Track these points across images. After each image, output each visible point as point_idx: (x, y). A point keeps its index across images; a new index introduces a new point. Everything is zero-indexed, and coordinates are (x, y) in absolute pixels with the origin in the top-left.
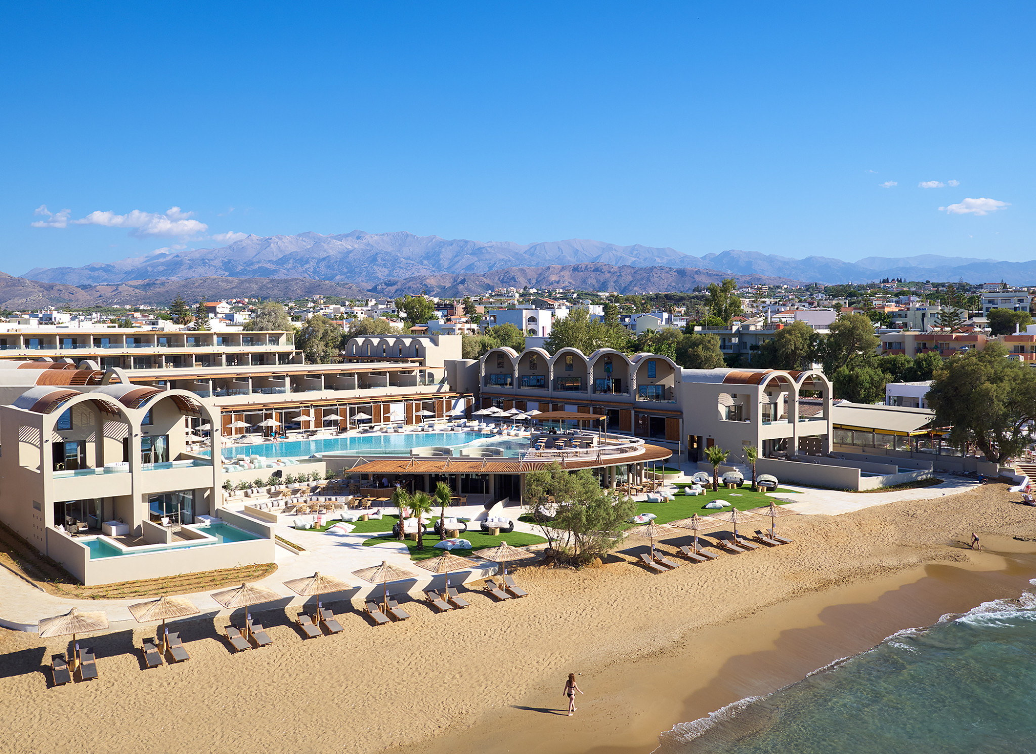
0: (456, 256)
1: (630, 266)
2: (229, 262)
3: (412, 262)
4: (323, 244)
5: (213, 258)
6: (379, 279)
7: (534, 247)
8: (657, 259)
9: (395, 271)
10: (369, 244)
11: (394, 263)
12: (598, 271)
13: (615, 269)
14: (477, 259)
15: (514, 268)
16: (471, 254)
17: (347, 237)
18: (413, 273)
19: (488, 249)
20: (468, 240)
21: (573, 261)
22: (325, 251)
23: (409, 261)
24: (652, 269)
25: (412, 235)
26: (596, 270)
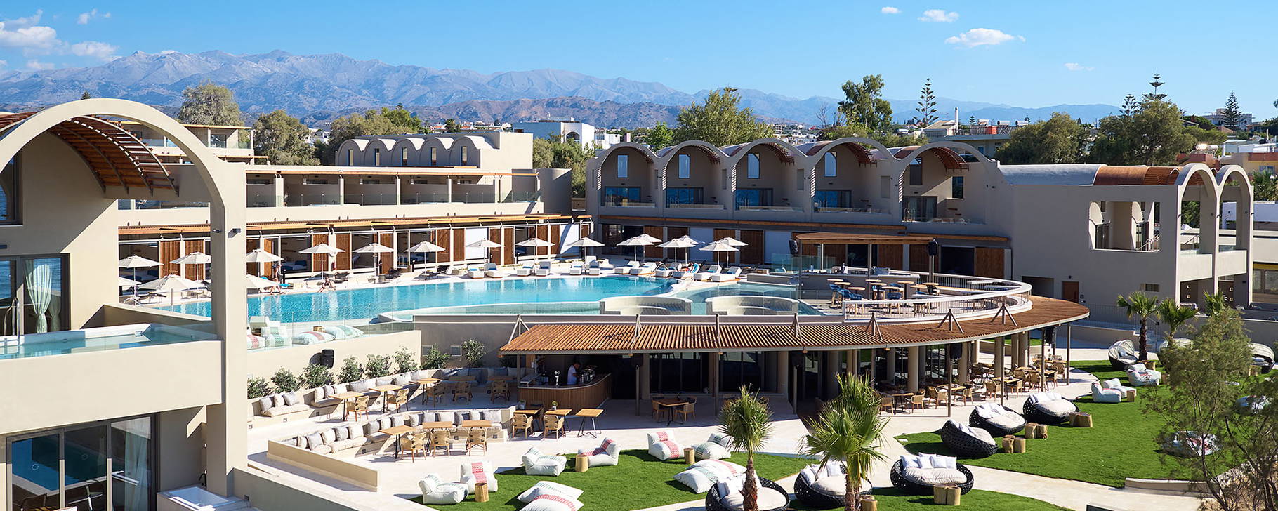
0: (404, 85)
1: (613, 102)
2: (108, 85)
3: (349, 92)
4: (233, 66)
5: (85, 79)
6: (306, 111)
7: (499, 77)
8: (643, 94)
9: (326, 102)
10: (293, 68)
11: (326, 91)
12: (577, 107)
13: (597, 105)
14: (429, 90)
15: (475, 101)
16: (422, 84)
17: (265, 58)
18: (349, 105)
19: (442, 77)
20: (419, 66)
21: (546, 95)
22: (236, 75)
23: (344, 90)
24: (640, 105)
25: (349, 59)
26: (574, 105)
